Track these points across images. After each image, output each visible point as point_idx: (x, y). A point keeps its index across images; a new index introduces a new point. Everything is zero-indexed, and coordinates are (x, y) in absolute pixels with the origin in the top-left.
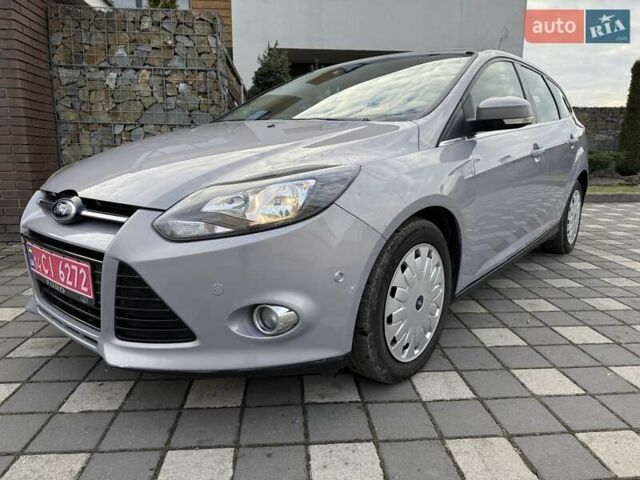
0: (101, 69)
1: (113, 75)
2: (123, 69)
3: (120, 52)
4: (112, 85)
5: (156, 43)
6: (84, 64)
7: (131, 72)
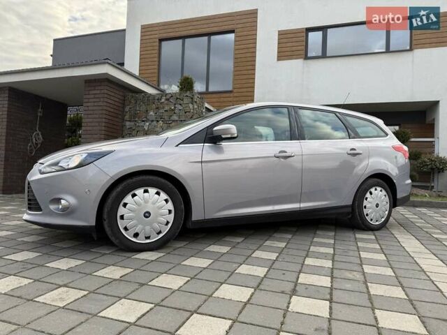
0: (143, 121)
1: (148, 124)
2: (152, 121)
3: (151, 113)
4: (146, 129)
5: (166, 108)
6: (137, 119)
7: (155, 122)
